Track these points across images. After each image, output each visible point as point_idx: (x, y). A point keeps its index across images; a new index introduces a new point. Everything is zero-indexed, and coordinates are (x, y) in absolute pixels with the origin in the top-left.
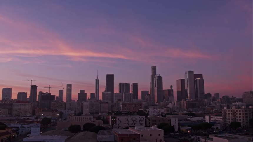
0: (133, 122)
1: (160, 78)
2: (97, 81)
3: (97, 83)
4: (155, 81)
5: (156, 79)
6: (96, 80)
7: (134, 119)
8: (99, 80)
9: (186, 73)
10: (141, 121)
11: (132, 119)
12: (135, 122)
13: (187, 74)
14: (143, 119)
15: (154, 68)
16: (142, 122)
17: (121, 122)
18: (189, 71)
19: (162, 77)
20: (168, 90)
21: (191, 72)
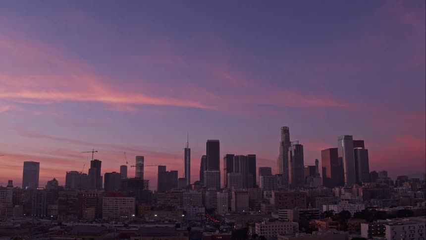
0: (411, 232)
1: (299, 148)
2: (187, 151)
3: (188, 155)
4: (291, 152)
5: (292, 149)
6: (186, 149)
7: (412, 228)
8: (189, 149)
9: (340, 140)
10: (420, 231)
11: (409, 228)
12: (413, 233)
13: (342, 141)
14: (423, 227)
15: (286, 131)
16: (422, 232)
17: (396, 234)
18: (345, 136)
19: (302, 146)
20: (310, 167)
21: (348, 138)
